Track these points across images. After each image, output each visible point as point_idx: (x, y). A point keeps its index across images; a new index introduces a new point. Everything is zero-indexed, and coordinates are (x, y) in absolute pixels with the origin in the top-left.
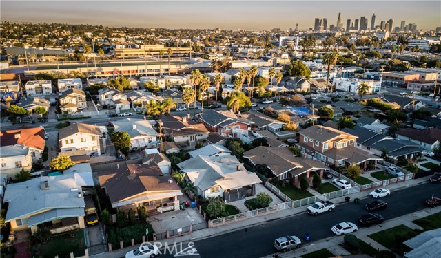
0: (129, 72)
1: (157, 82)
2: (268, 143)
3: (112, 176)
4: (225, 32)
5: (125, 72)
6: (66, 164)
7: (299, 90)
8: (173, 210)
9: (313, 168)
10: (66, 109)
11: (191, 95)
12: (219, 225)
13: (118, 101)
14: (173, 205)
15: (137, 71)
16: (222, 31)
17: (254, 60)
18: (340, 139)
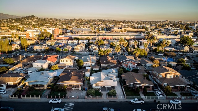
0: (109, 38)
1: (116, 43)
2: (138, 71)
3: (65, 74)
4: (171, 22)
5: (107, 38)
6: (56, 68)
7: (182, 50)
8: (78, 90)
9: (145, 84)
10: (75, 50)
11: (119, 48)
12: (89, 98)
13: (94, 49)
14: (79, 88)
15: (112, 38)
16: (169, 21)
17: (169, 35)
18: (169, 73)
